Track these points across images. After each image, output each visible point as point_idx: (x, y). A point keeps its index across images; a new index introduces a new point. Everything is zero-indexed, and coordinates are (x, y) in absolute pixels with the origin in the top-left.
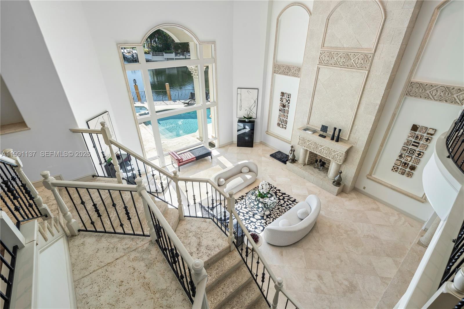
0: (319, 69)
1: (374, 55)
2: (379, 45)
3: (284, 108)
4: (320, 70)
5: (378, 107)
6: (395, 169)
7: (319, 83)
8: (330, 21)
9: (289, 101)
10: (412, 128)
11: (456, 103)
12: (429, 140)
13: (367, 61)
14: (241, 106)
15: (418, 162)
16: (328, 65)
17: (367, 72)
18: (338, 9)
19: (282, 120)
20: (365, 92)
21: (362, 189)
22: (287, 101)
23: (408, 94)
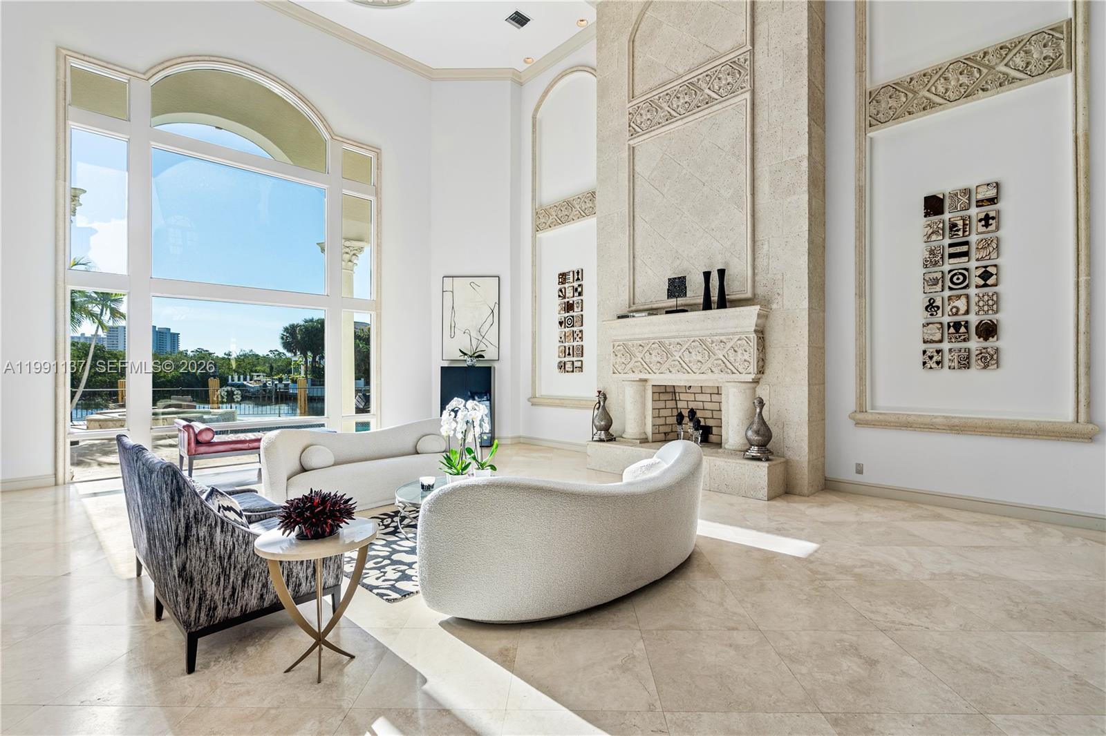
0: (632, 150)
1: (752, 52)
2: (759, 28)
3: (571, 313)
4: (636, 151)
5: (805, 164)
6: (932, 360)
7: (638, 182)
8: (636, 43)
9: (579, 289)
10: (926, 207)
11: (1013, 80)
12: (993, 218)
13: (740, 73)
14: (453, 325)
15: (997, 303)
16: (652, 129)
17: (748, 96)
18: (648, 14)
19: (569, 348)
20: (759, 146)
21: (853, 476)
22: (576, 290)
23: (874, 122)
